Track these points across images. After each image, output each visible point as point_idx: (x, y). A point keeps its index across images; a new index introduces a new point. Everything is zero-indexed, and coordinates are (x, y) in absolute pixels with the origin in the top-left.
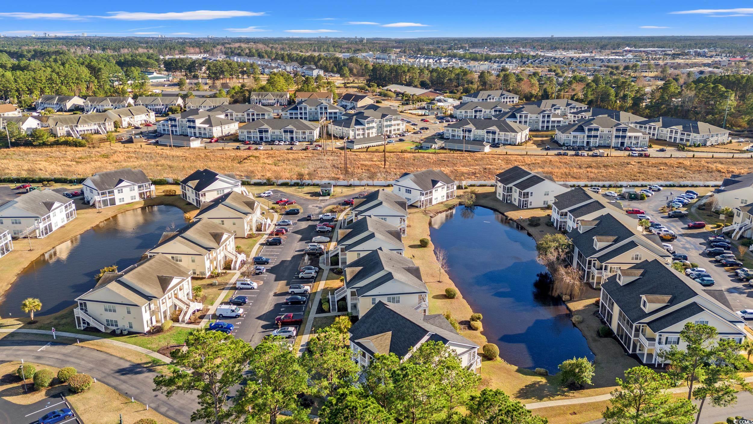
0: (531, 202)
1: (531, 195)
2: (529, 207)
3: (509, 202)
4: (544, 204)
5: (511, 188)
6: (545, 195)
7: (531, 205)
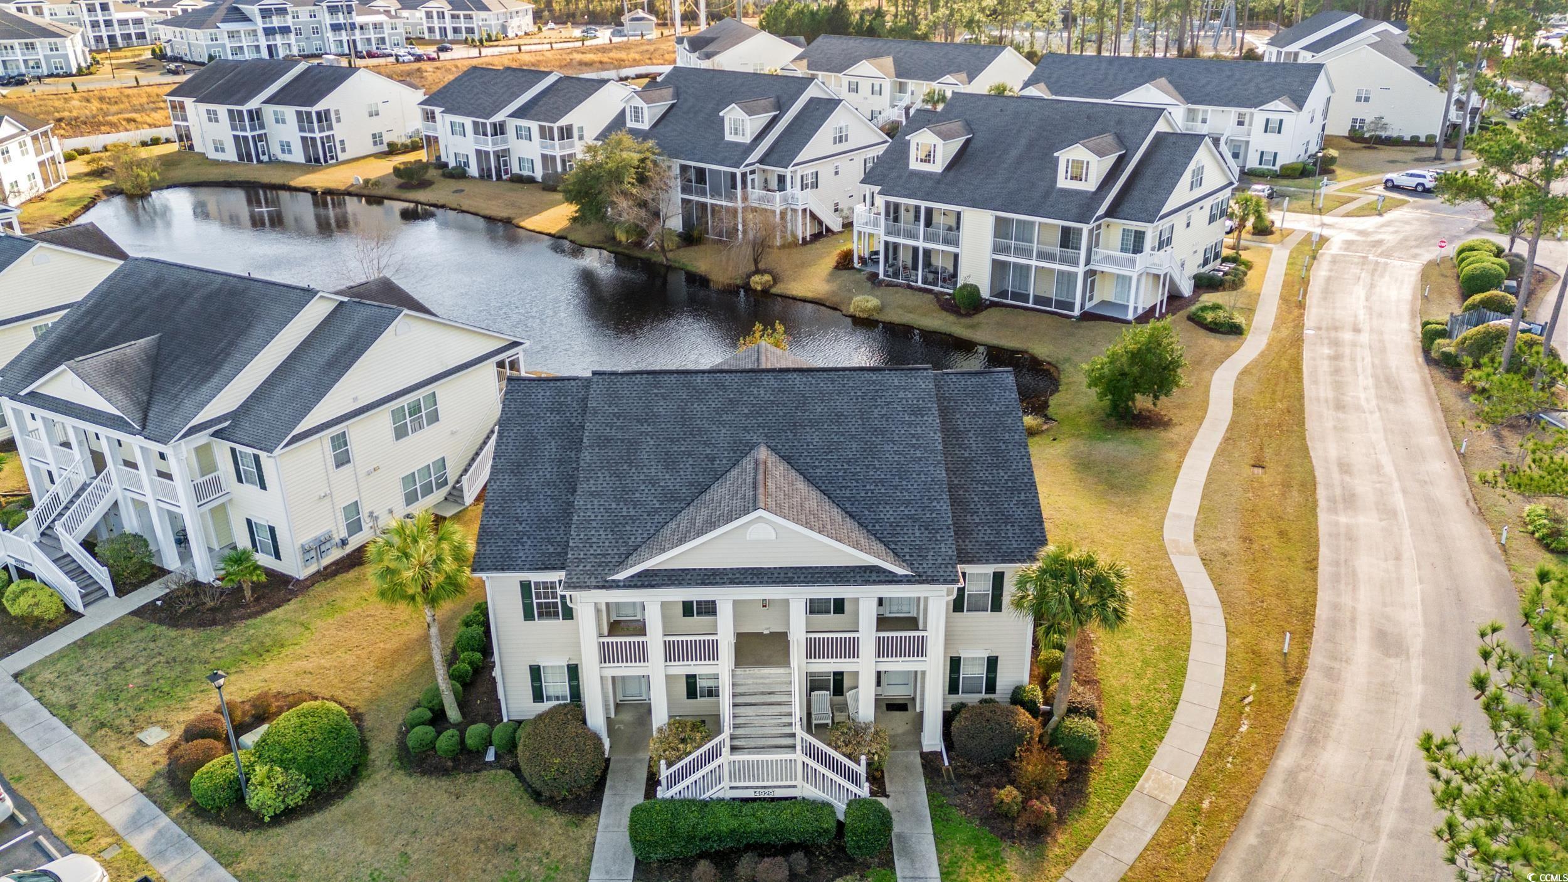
0: (342, 142)
1: (338, 120)
2: (342, 157)
3: (265, 158)
4: (375, 143)
5: (258, 112)
6: (371, 115)
7: (343, 150)
